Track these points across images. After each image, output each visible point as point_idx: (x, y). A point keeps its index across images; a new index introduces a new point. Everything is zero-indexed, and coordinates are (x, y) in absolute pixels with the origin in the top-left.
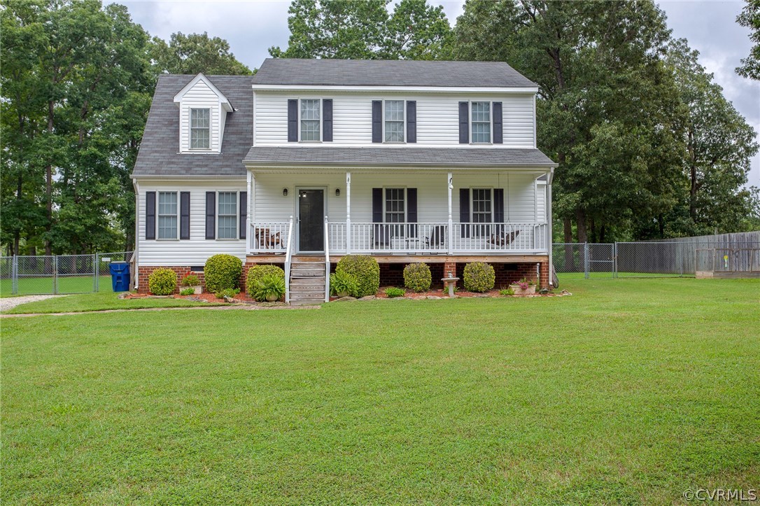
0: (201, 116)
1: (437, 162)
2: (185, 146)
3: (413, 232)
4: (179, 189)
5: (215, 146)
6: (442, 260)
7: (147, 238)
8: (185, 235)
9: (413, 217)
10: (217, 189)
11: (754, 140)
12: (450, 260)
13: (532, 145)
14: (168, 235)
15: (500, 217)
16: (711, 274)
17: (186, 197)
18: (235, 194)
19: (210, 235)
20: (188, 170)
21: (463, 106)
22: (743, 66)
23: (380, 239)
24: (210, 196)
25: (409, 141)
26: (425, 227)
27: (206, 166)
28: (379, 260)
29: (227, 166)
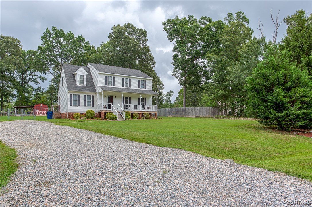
0: (82, 77)
1: (134, 92)
2: (78, 83)
3: (130, 106)
4: (78, 94)
5: (85, 84)
6: (139, 112)
7: (70, 105)
8: (79, 105)
9: (130, 103)
10: (87, 95)
11: (163, 86)
12: (141, 112)
13: (151, 90)
14: (75, 105)
15: (145, 104)
16: (172, 116)
17: (79, 96)
18: (91, 96)
19: (85, 105)
20: (81, 90)
21: (139, 81)
22: (172, 73)
23: (124, 107)
24: (85, 96)
25: (129, 87)
26: (132, 105)
27: (84, 89)
28: (130, 112)
29: (89, 89)
